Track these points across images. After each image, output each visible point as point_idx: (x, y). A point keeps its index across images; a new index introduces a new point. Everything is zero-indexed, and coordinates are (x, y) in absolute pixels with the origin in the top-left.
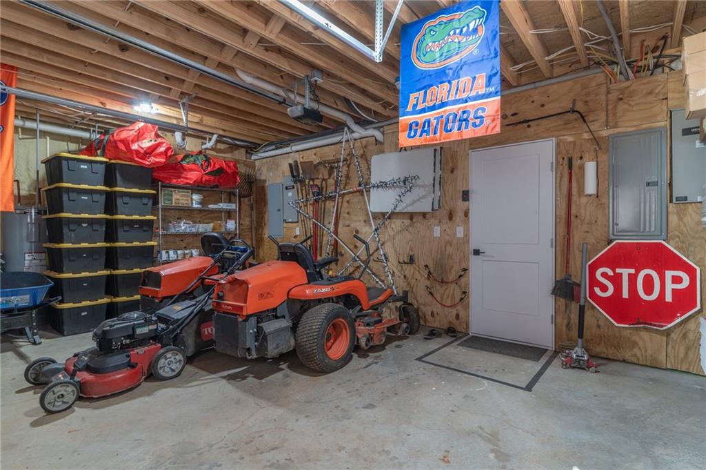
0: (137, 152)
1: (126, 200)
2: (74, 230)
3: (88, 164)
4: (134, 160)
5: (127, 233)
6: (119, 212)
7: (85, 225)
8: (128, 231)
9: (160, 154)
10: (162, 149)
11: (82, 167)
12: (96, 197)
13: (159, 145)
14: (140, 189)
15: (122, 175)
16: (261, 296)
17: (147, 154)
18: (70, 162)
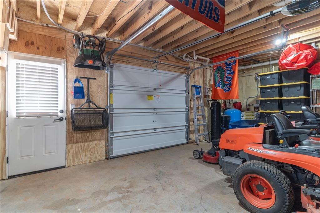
0: (286, 64)
1: (287, 89)
2: (264, 105)
3: (270, 75)
4: (285, 68)
5: (287, 106)
6: (283, 96)
7: (268, 103)
8: (288, 105)
9: (302, 61)
10: (302, 57)
11: (268, 77)
12: (273, 90)
13: (299, 56)
14: (295, 82)
15: (285, 77)
16: (228, 141)
17: (293, 63)
18: (263, 76)
